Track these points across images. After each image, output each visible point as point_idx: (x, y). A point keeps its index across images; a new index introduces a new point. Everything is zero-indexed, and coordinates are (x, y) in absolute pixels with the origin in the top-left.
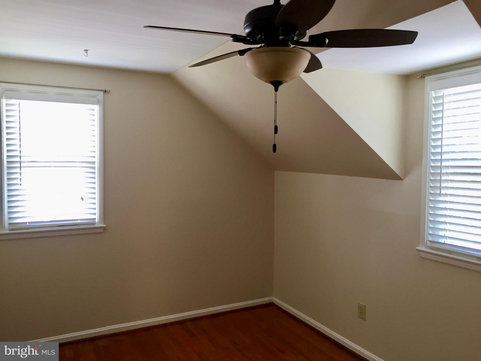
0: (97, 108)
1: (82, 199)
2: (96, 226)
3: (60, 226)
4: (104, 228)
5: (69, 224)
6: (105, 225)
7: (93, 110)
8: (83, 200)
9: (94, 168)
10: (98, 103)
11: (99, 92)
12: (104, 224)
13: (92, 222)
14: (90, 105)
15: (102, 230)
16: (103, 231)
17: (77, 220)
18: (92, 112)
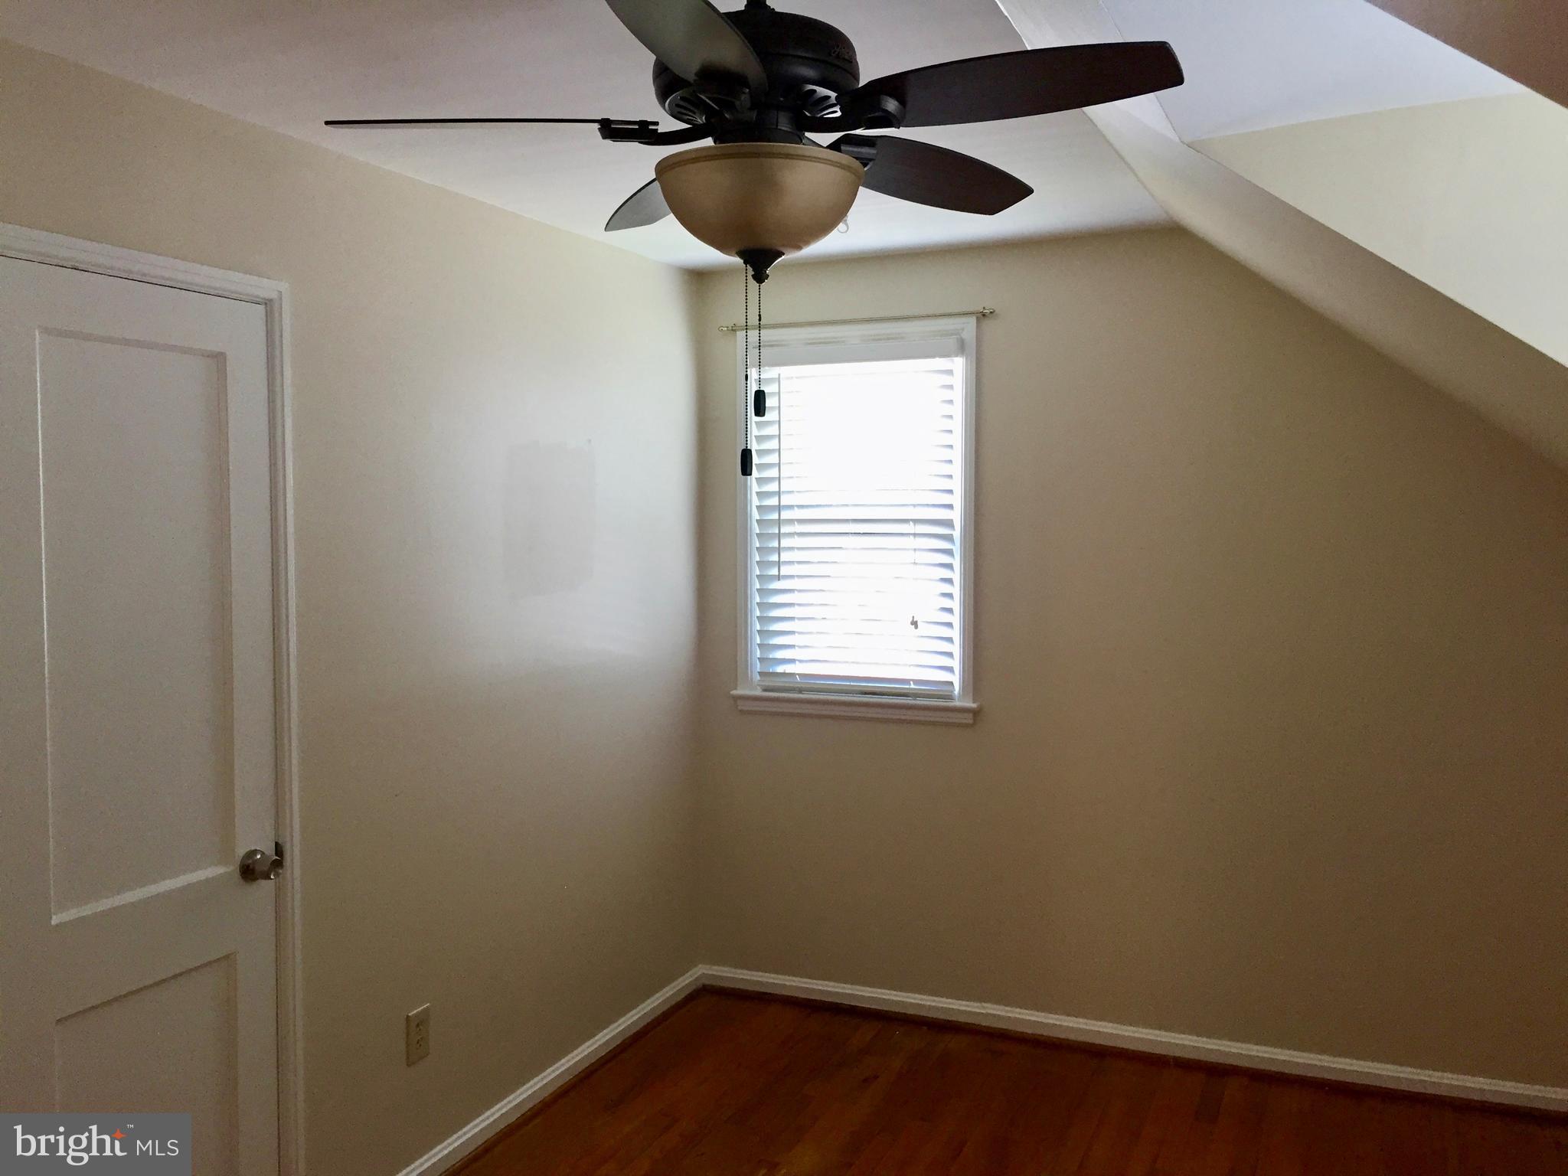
0: (958, 365)
1: (915, 624)
2: (957, 703)
3: (866, 693)
4: (976, 713)
5: (889, 690)
6: (974, 706)
7: (950, 372)
8: (916, 627)
9: (949, 538)
10: (961, 349)
11: (964, 319)
12: (974, 703)
13: (942, 691)
14: (937, 360)
15: (968, 719)
16: (971, 722)
17: (907, 681)
18: (947, 380)
